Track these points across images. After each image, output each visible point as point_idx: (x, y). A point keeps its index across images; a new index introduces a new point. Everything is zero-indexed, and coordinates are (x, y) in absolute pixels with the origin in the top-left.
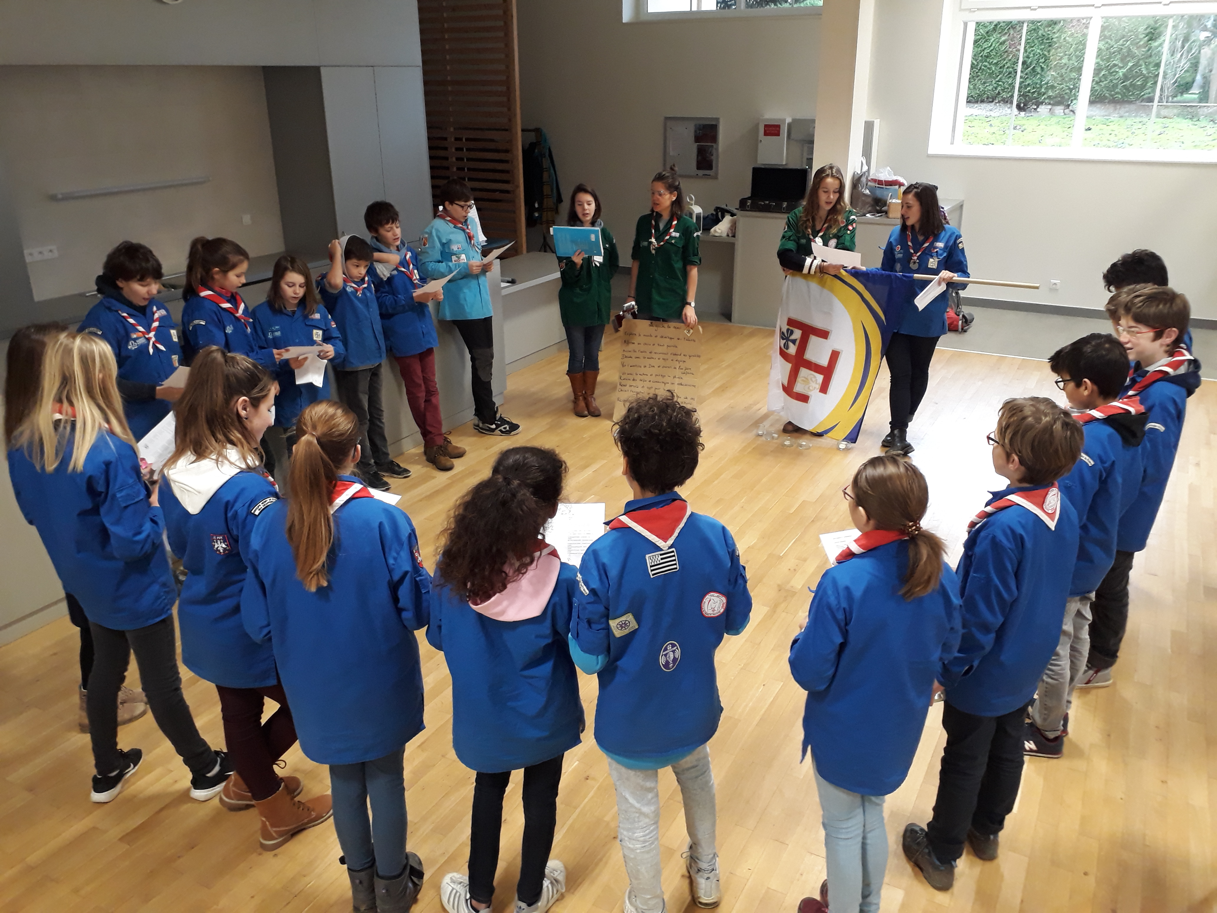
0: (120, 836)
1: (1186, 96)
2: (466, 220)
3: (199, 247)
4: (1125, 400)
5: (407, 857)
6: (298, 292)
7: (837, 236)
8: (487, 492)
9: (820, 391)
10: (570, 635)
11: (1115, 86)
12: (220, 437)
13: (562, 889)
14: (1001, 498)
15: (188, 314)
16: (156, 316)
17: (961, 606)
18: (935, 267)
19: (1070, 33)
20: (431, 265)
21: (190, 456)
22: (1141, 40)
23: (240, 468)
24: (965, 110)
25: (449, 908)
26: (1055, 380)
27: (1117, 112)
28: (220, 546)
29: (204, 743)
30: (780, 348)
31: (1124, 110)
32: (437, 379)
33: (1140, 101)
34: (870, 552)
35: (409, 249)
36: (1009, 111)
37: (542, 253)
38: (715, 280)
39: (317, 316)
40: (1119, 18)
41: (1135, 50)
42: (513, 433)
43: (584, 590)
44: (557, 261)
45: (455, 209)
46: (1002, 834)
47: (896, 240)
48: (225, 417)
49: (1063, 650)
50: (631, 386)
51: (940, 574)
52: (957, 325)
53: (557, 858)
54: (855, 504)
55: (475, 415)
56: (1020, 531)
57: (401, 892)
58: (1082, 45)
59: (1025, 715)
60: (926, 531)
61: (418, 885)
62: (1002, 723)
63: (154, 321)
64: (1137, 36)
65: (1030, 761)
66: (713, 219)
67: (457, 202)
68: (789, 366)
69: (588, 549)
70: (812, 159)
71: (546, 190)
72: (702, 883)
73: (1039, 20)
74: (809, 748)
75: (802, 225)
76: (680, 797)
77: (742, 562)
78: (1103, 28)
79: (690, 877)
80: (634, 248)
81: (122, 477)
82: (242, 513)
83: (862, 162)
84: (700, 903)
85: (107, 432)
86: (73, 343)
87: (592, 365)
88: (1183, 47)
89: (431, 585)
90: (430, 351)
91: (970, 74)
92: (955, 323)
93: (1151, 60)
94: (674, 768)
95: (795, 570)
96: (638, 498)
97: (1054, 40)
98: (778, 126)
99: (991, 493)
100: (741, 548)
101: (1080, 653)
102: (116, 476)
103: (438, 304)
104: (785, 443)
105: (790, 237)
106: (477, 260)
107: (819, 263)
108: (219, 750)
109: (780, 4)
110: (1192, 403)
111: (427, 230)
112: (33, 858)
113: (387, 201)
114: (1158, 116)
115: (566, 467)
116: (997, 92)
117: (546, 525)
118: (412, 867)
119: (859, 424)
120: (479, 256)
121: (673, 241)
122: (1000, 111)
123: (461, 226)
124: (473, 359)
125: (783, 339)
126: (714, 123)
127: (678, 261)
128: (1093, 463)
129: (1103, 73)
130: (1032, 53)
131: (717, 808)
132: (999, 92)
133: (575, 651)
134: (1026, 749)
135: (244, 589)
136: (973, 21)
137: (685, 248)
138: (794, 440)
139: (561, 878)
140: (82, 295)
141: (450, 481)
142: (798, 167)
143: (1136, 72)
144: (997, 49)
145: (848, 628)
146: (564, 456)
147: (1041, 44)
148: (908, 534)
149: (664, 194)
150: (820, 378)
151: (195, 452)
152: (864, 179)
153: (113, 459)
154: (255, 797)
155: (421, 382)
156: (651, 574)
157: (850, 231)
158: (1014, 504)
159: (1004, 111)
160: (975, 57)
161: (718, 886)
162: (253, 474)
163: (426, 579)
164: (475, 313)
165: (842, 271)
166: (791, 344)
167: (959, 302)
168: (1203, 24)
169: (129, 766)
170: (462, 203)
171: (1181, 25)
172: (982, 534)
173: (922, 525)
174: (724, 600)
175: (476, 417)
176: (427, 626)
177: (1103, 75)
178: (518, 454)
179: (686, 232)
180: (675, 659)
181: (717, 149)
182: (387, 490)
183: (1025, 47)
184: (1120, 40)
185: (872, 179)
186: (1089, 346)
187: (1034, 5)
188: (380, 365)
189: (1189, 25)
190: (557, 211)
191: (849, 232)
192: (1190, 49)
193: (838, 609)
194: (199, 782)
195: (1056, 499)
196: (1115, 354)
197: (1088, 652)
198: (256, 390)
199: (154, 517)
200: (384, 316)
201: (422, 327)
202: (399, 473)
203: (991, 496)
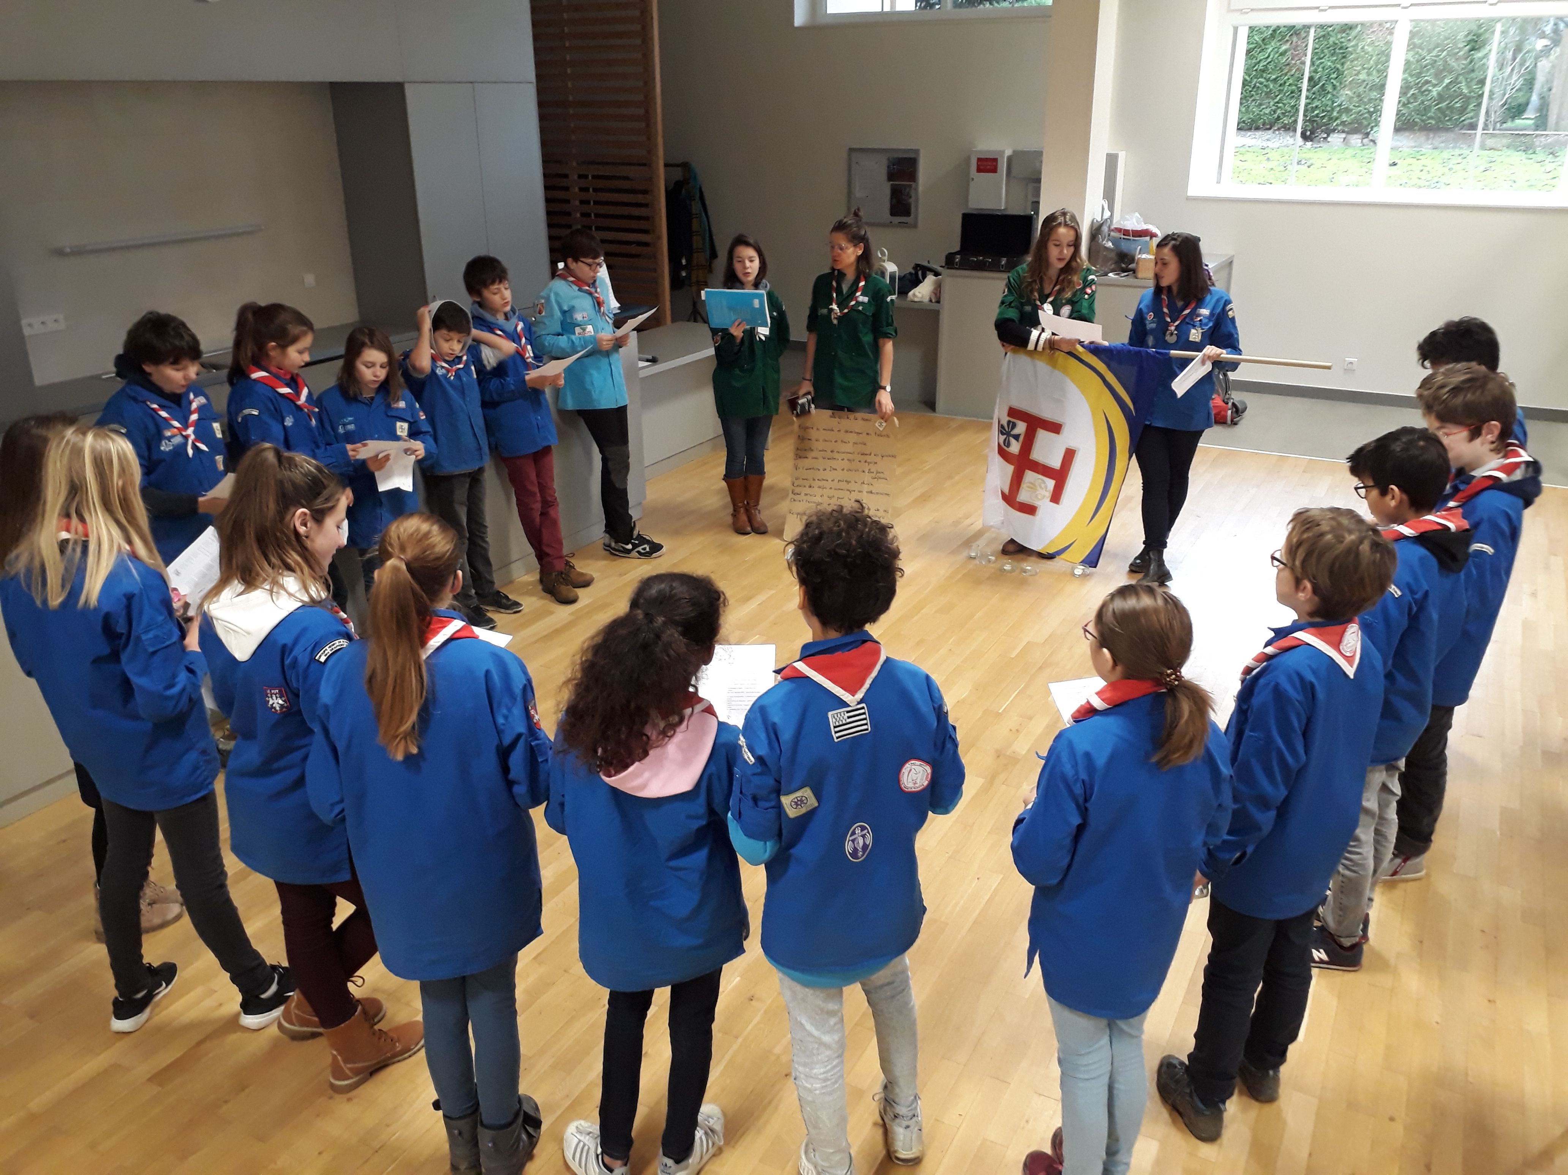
0: (149, 1076)
1: (1518, 122)
2: (595, 281)
3: (250, 316)
4: (1444, 513)
5: (520, 1101)
6: (378, 373)
7: (1071, 302)
8: (623, 632)
9: (1051, 501)
10: (729, 815)
11: (1427, 109)
12: (274, 560)
13: (719, 1140)
14: (1286, 636)
15: (236, 402)
16: (194, 406)
17: (1231, 776)
18: (1198, 339)
19: (1369, 40)
20: (548, 338)
21: (237, 586)
22: (1461, 49)
23: (302, 601)
24: (1235, 139)
25: (574, 1166)
26: (1354, 485)
27: (1430, 142)
28: (276, 702)
29: (256, 955)
30: (999, 444)
31: (1438, 139)
32: (556, 485)
33: (1459, 128)
34: (1116, 708)
35: (521, 319)
36: (1291, 141)
37: (692, 325)
38: (914, 357)
39: (402, 404)
40: (1433, 22)
41: (1452, 63)
42: (654, 555)
43: (748, 758)
44: (710, 334)
45: (581, 268)
46: (1283, 1069)
47: (1147, 306)
48: (278, 534)
49: (1365, 833)
50: (806, 495)
51: (1205, 737)
52: (1226, 417)
53: (713, 1101)
54: (1098, 644)
55: (606, 532)
56: (1310, 677)
57: (514, 1144)
58: (1385, 56)
59: (1315, 916)
60: (1188, 681)
61: (533, 1137)
62: (1282, 928)
63: (191, 413)
64: (1455, 44)
65: (1319, 975)
66: (911, 280)
67: (582, 259)
68: (1010, 468)
69: (753, 704)
70: (1038, 203)
71: (697, 242)
72: (900, 1133)
73: (1330, 25)
74: (1037, 958)
75: (1027, 287)
76: (871, 1022)
77: (951, 720)
78: (1413, 35)
79: (884, 1126)
80: (809, 316)
81: (148, 614)
82: (303, 660)
83: (1103, 206)
84: (898, 1159)
85: (129, 556)
86: (84, 440)
87: (756, 468)
88: (1514, 59)
89: (550, 753)
90: (547, 450)
91: (1242, 93)
92: (1223, 413)
93: (1473, 75)
94: (863, 985)
95: (1017, 731)
96: (817, 640)
97: (1350, 49)
98: (995, 160)
99: (1273, 630)
100: (950, 703)
101: (1385, 837)
102: (141, 613)
103: (557, 392)
104: (1005, 568)
105: (1011, 302)
106: (607, 333)
107: (1049, 337)
108: (277, 964)
109: (998, 3)
110: (1529, 516)
111: (543, 294)
112: (35, 1105)
113: (491, 255)
114: (1483, 147)
115: (725, 599)
116: (1276, 116)
117: (699, 674)
118: (525, 1113)
119: (1101, 542)
120: (610, 328)
121: (860, 308)
122: (1281, 141)
123: (587, 288)
124: (605, 460)
125: (1003, 434)
126: (912, 156)
127: (867, 333)
128: (1399, 593)
129: (1412, 92)
130: (1321, 66)
131: (919, 1036)
132: (1279, 117)
133: (736, 835)
134: (1314, 959)
135: (310, 755)
136: (1245, 25)
137: (876, 316)
138: (1015, 564)
139: (718, 1127)
140: (98, 377)
141: (572, 618)
142: (1021, 213)
143: (1455, 91)
144: (1276, 61)
145: (1088, 805)
146: (722, 585)
147: (1332, 55)
148: (1166, 684)
149: (847, 248)
150: (1051, 483)
151: (243, 580)
152: (1105, 229)
153: (136, 592)
154: (324, 1023)
155: (536, 490)
156: (835, 736)
157: (1088, 294)
158: (1303, 643)
159: (1285, 141)
160: (1247, 72)
161: (920, 1137)
162: (317, 609)
163: (544, 744)
164: (605, 401)
165: (1079, 348)
166: (1013, 441)
167: (1228, 386)
168: (1539, 29)
169: (161, 985)
170: (590, 261)
171: (1512, 31)
172: (1262, 681)
173: (1183, 674)
174: (928, 769)
175: (607, 535)
176: (545, 803)
177: (1413, 94)
178: (662, 582)
179: (878, 297)
180: (865, 847)
181: (916, 189)
182: (491, 629)
183: (1312, 59)
184: (1434, 49)
185: (1116, 229)
186: (1398, 443)
187: (1323, 4)
188: (481, 470)
189: (1522, 30)
190: (710, 270)
191: (1086, 296)
192: (1522, 64)
193: (1076, 781)
194: (251, 1005)
195: (1355, 639)
196: (1431, 454)
197: (1395, 835)
198: (319, 500)
199: (190, 664)
200: (487, 405)
201: (537, 419)
202: (507, 607)
203: (1272, 634)
